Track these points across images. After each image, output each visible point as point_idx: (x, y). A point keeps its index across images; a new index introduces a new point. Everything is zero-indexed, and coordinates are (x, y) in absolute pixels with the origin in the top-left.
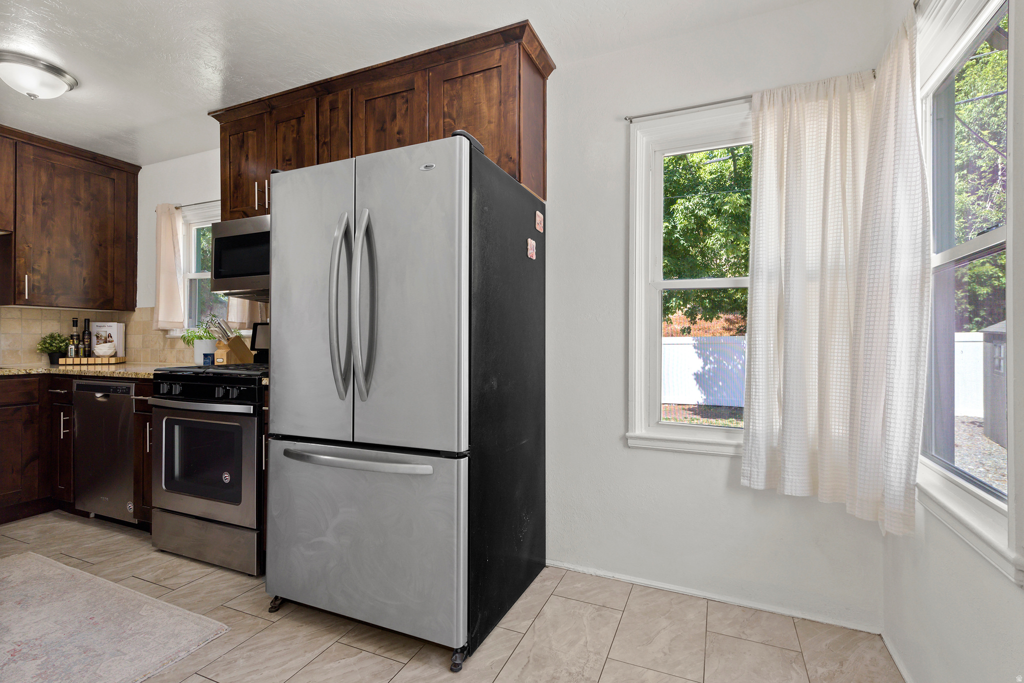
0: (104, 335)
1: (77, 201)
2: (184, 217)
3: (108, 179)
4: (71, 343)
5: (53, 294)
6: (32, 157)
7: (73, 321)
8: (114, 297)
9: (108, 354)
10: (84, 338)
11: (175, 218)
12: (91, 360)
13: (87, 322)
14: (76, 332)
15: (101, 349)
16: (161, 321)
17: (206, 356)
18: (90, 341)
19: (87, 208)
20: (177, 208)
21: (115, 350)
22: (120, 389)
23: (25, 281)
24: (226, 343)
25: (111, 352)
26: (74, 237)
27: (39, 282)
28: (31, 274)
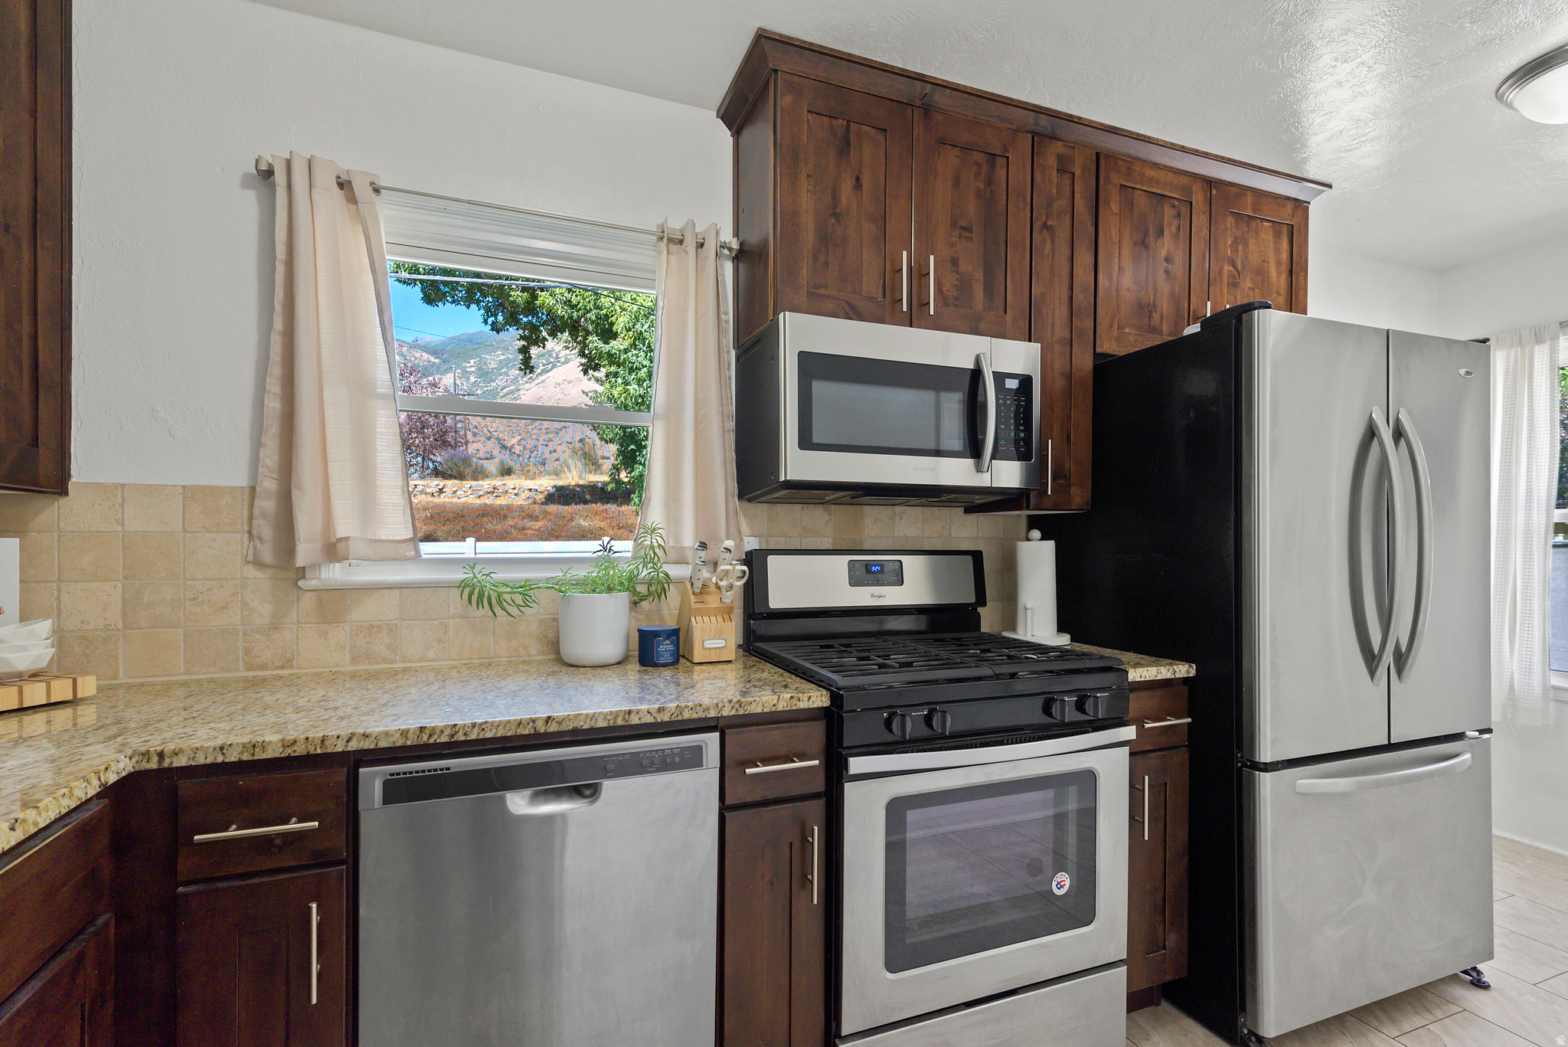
8: (36, 439)
11: (377, 219)
20: (376, 189)
22: (652, 757)
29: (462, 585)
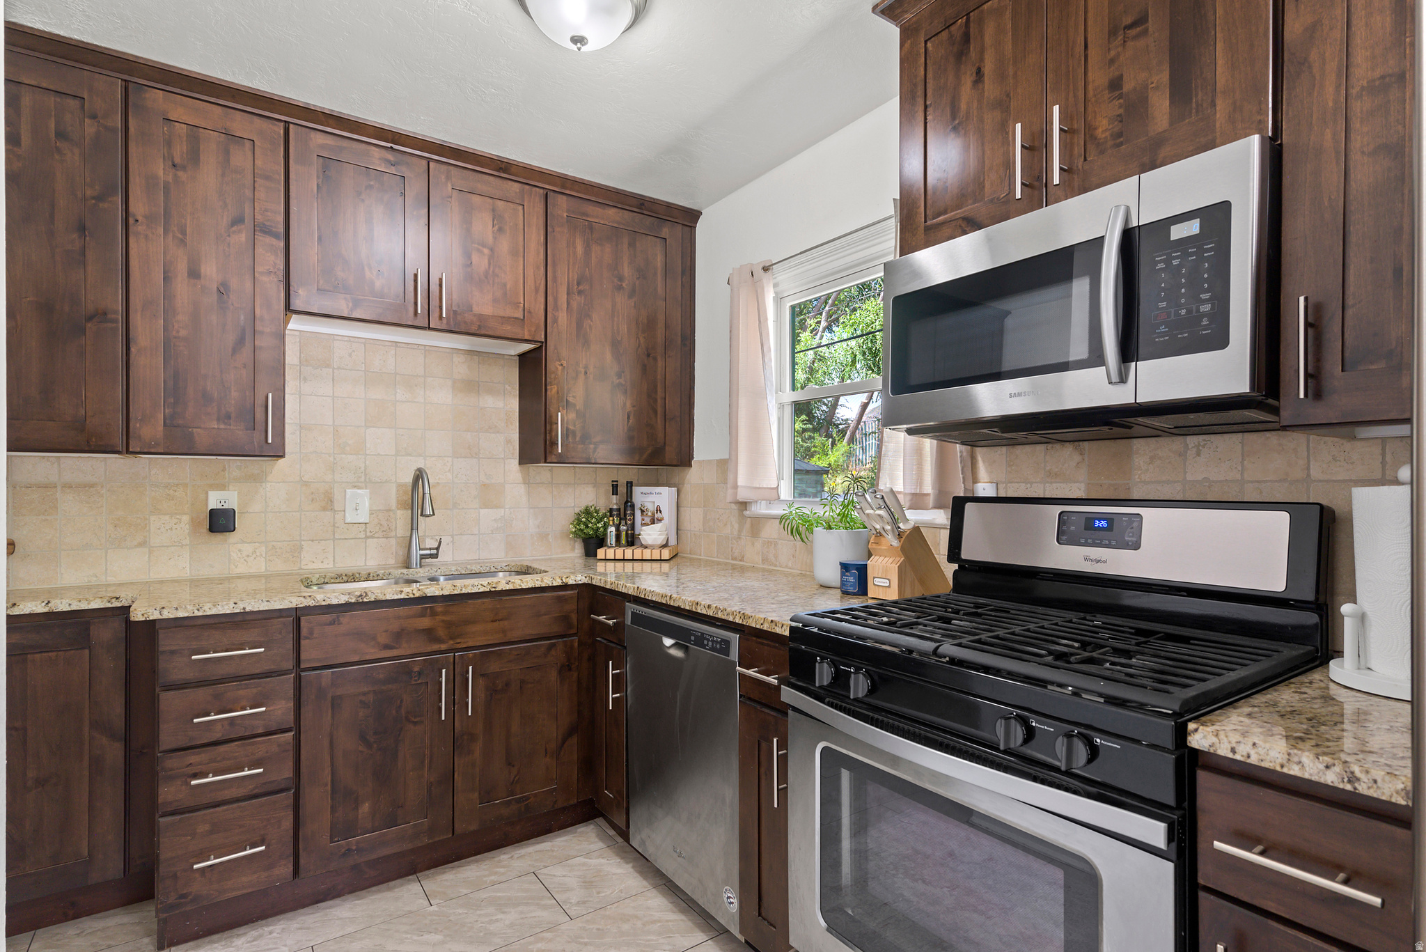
0: (651, 508)
1: (619, 283)
2: (775, 286)
3: (658, 240)
4: (611, 523)
5: (591, 444)
6: (565, 215)
7: (613, 485)
8: (665, 443)
9: (659, 543)
10: (625, 515)
11: (763, 288)
12: (638, 553)
13: (630, 485)
14: (617, 504)
15: (649, 535)
16: (742, 487)
17: (845, 567)
18: (634, 519)
19: (632, 294)
20: (766, 269)
21: (667, 535)
22: (708, 640)
23: (557, 424)
24: (895, 543)
25: (660, 540)
26: (615, 344)
27: (575, 426)
28: (565, 411)
29: (782, 518)
